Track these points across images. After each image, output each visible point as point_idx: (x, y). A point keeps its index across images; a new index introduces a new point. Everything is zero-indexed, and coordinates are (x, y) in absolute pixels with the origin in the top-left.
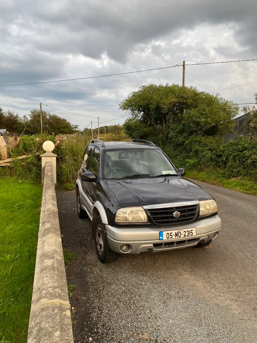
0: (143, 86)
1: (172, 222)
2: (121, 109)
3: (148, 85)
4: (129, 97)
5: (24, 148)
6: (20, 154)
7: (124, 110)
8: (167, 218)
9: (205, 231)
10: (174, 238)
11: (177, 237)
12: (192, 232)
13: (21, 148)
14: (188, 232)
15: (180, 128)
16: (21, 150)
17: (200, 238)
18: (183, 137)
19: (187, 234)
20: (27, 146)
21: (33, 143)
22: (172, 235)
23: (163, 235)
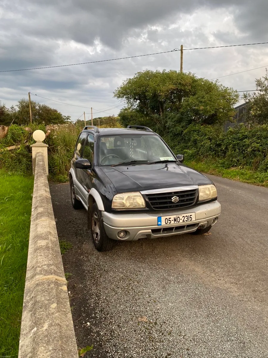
0: (138, 73)
1: (171, 207)
2: (116, 97)
3: (144, 71)
4: (123, 85)
5: (12, 138)
6: (8, 144)
7: (119, 98)
8: (166, 203)
9: (205, 216)
10: (173, 224)
11: (175, 222)
12: (191, 217)
13: (9, 138)
14: (187, 217)
15: (178, 117)
16: (9, 140)
17: (199, 223)
18: (181, 126)
19: (186, 219)
20: (16, 136)
21: (22, 132)
22: (170, 221)
23: (162, 220)
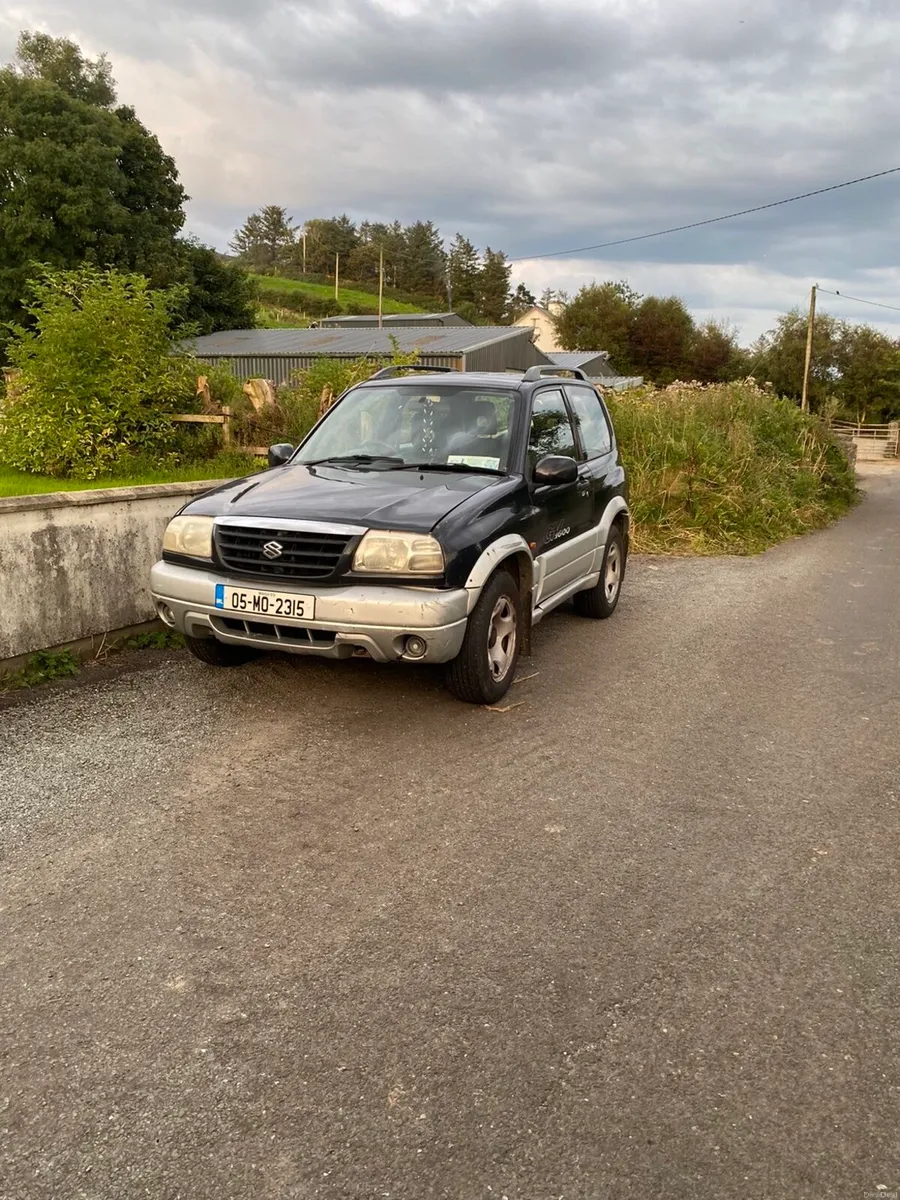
1: (257, 568)
9: (348, 615)
10: (250, 612)
11: (257, 609)
12: (301, 605)
14: (288, 604)
17: (336, 632)
19: (285, 608)
22: (244, 602)
23: (225, 596)
